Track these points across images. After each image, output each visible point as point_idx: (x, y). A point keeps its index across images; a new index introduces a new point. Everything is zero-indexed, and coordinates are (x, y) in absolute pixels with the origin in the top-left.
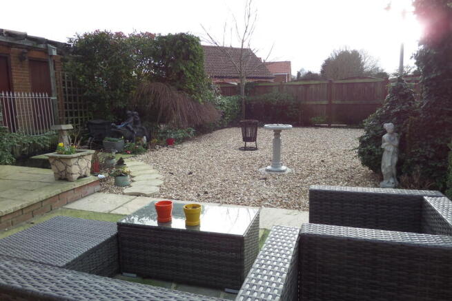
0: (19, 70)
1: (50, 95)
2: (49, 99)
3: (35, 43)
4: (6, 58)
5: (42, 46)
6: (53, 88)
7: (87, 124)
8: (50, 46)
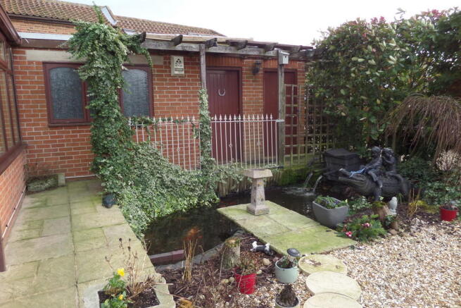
0: (251, 85)
1: (276, 117)
2: (274, 122)
3: (262, 50)
4: (238, 72)
5: (271, 53)
6: (280, 108)
7: (323, 155)
8: (282, 52)
